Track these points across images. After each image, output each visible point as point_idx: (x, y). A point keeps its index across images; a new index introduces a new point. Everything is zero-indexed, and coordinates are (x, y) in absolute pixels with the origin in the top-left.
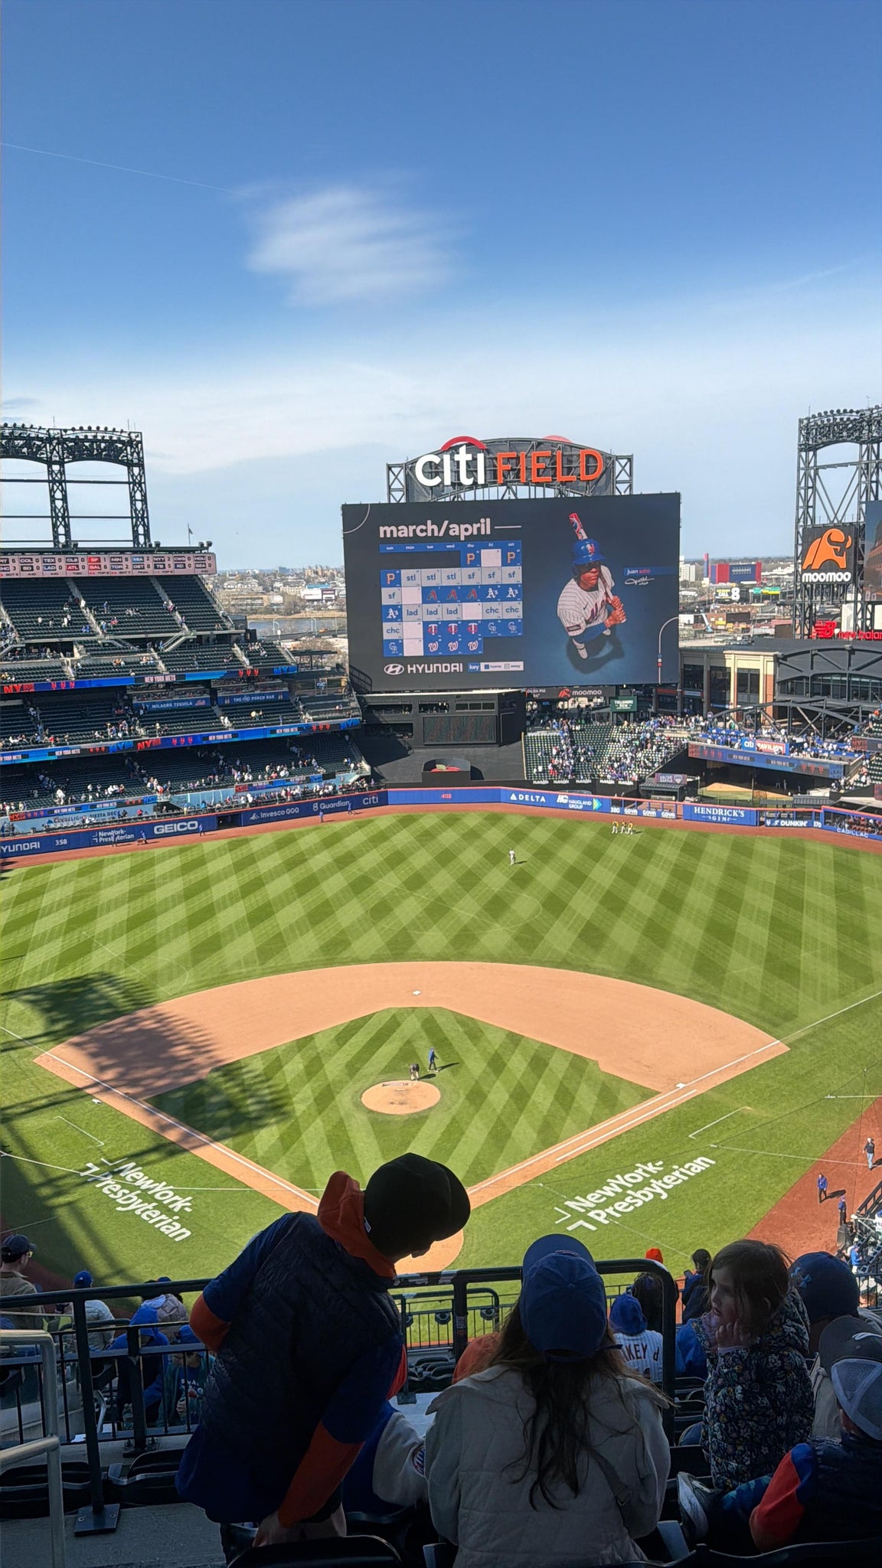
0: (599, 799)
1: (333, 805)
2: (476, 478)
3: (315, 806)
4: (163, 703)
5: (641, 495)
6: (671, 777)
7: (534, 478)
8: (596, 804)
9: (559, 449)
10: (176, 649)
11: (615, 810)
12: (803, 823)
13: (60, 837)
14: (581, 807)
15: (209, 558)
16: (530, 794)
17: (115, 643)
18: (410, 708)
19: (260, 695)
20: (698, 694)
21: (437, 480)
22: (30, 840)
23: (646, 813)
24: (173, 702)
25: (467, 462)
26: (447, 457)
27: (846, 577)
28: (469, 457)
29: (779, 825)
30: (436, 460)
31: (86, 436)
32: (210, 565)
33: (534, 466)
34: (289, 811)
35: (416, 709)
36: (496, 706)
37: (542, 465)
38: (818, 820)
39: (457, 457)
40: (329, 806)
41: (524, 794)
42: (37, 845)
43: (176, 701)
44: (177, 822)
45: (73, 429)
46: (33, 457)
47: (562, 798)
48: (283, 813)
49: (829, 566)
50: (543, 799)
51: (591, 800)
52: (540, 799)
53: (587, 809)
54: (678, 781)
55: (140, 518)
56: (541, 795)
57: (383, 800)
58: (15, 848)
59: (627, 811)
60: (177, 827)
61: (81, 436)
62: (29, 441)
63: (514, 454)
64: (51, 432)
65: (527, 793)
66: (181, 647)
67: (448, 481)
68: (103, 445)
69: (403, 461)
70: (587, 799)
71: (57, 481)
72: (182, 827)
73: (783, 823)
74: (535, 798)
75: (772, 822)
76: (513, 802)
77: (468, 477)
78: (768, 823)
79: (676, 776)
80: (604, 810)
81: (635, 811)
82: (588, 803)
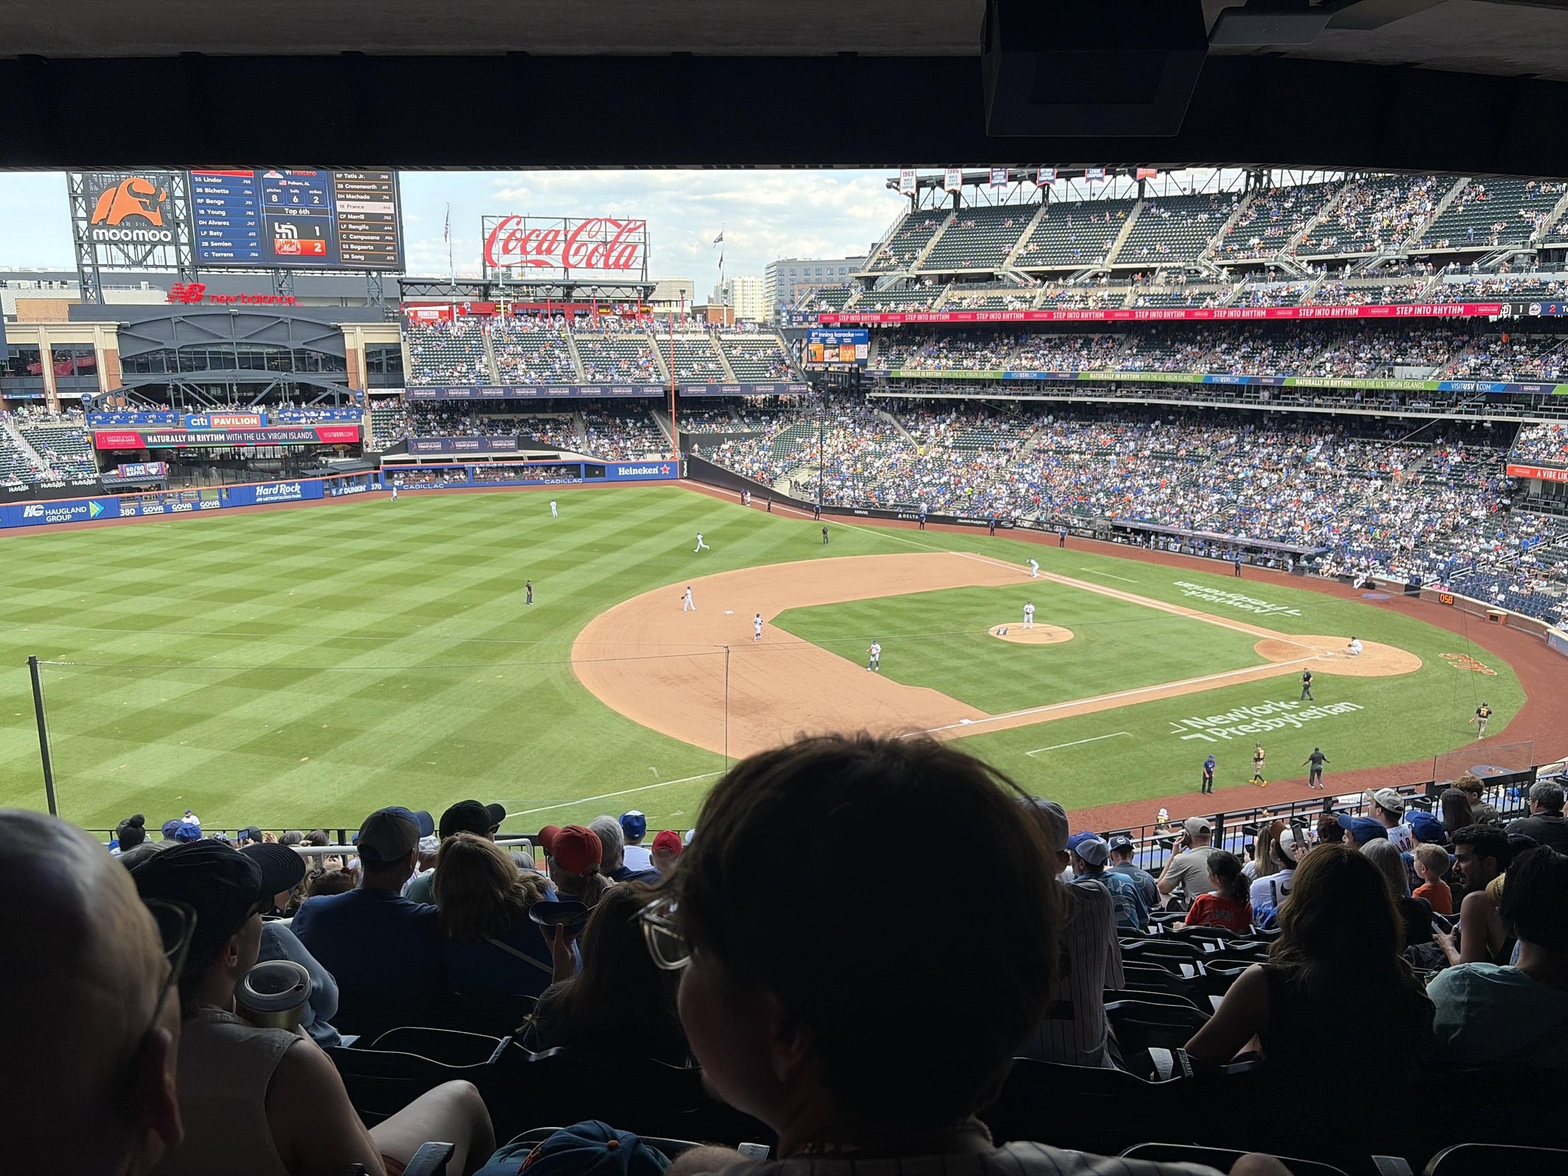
6: (142, 467)
8: (95, 509)
11: (127, 510)
12: (362, 488)
14: (69, 517)
27: (165, 235)
29: (343, 494)
38: (376, 481)
47: (31, 511)
49: (134, 221)
51: (84, 504)
53: (78, 518)
54: (153, 471)
70: (78, 504)
75: (337, 491)
78: (334, 492)
80: (110, 514)
81: (161, 508)
82: (81, 510)
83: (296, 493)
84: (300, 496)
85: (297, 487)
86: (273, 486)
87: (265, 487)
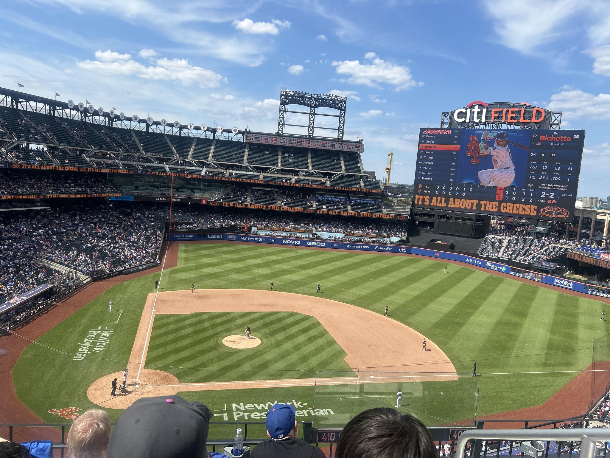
0: (505, 266)
1: (385, 249)
2: (481, 119)
3: (376, 247)
4: (327, 197)
5: (563, 130)
6: (549, 264)
7: (509, 120)
8: (504, 269)
9: (523, 108)
10: (338, 178)
11: (512, 273)
13: (273, 239)
14: (497, 269)
15: (361, 146)
16: (475, 259)
17: (314, 173)
18: (434, 215)
19: (368, 200)
20: (587, 232)
21: (463, 119)
22: (261, 238)
23: (526, 277)
24: (332, 198)
25: (478, 112)
26: (469, 110)
28: (479, 110)
29: (595, 295)
30: (464, 111)
31: (325, 97)
32: (361, 149)
33: (510, 115)
34: (364, 247)
35: (437, 216)
36: (474, 220)
37: (514, 115)
39: (473, 110)
40: (383, 249)
41: (472, 259)
42: (263, 240)
43: (333, 198)
44: (317, 242)
45: (320, 95)
46: (304, 104)
47: (488, 264)
48: (361, 247)
50: (480, 263)
51: (502, 266)
52: (479, 263)
53: (499, 270)
54: (552, 266)
55: (341, 130)
56: (480, 261)
57: (409, 252)
58: (256, 239)
59: (518, 274)
60: (316, 244)
61: (323, 97)
62: (303, 98)
63: (500, 110)
64: (313, 95)
65: (474, 259)
66: (340, 177)
67: (468, 120)
68: (331, 102)
69: (449, 111)
70: (500, 266)
71: (312, 114)
72: (318, 244)
73: (598, 294)
74: (477, 262)
75: (592, 292)
76: (467, 262)
77: (477, 119)
78: (590, 292)
79: (551, 263)
80: (507, 272)
81: (521, 275)
82: (500, 268)
83: (570, 286)
84: (571, 288)
85: (571, 284)
86: (562, 280)
87: (559, 279)
